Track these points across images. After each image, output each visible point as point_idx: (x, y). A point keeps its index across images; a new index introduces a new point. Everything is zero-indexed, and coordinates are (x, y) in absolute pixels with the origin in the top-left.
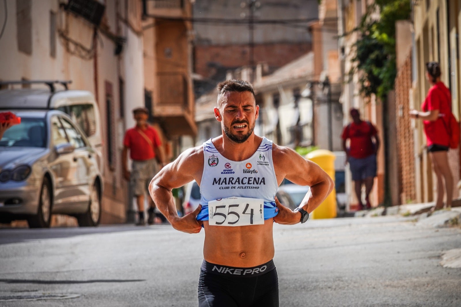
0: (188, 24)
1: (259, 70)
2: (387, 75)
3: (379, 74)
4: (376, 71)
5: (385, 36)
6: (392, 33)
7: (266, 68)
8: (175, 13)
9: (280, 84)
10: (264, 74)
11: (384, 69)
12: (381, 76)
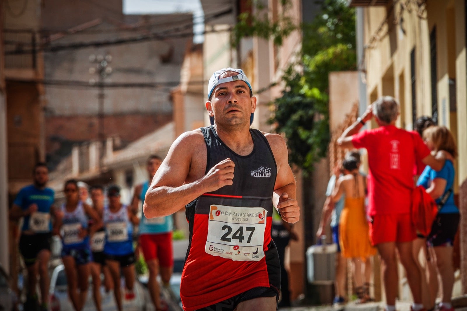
0: (41, 87)
1: (109, 144)
2: (318, 140)
3: (308, 138)
4: (303, 134)
5: (316, 92)
6: (325, 88)
7: (118, 142)
8: (27, 74)
9: (134, 160)
10: (116, 149)
11: (315, 132)
12: (310, 141)
